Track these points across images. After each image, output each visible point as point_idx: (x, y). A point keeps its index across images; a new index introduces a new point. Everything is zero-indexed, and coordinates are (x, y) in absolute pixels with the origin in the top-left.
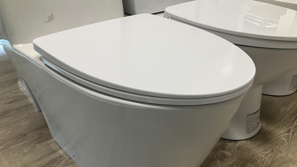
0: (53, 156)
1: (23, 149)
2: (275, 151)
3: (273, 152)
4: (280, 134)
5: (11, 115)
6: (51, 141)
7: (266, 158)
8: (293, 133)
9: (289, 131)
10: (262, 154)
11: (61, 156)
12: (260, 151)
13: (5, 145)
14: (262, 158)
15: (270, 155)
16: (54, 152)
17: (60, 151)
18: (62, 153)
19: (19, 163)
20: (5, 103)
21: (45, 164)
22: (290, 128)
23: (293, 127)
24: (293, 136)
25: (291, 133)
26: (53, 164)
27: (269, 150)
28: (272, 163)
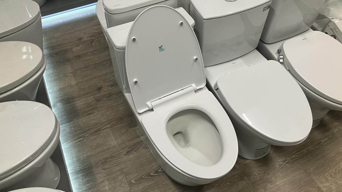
0: (138, 140)
1: (122, 130)
2: (266, 173)
3: (265, 173)
4: (277, 162)
5: (113, 99)
6: (137, 128)
7: (258, 176)
8: (287, 163)
9: (284, 161)
10: (257, 173)
11: (142, 141)
12: (257, 170)
13: (111, 124)
14: (255, 175)
15: (261, 175)
16: (138, 137)
17: (142, 137)
18: (142, 139)
19: (120, 140)
20: (108, 86)
21: (133, 144)
22: (287, 159)
23: (289, 159)
24: (285, 165)
25: (285, 163)
26: (138, 146)
27: (263, 171)
28: (259, 180)
